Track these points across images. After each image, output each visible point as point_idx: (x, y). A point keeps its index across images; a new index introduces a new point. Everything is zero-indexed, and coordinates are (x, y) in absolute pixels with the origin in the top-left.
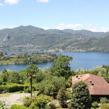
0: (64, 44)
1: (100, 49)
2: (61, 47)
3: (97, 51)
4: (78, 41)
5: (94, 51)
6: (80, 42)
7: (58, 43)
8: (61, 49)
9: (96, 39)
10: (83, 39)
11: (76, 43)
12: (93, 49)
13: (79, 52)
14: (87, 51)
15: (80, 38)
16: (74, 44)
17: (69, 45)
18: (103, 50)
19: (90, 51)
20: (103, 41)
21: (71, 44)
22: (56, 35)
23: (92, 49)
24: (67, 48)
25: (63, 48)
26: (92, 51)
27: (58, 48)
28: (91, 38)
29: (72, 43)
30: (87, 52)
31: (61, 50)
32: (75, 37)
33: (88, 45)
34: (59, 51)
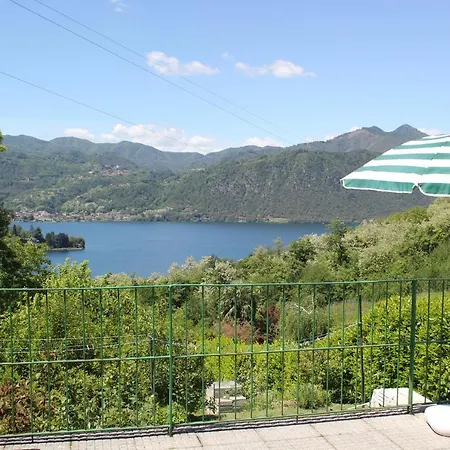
0: (55, 192)
1: (188, 211)
2: (43, 203)
3: (178, 218)
4: (106, 183)
5: (165, 218)
6: (115, 187)
7: (28, 187)
8: (42, 209)
9: (172, 175)
10: (126, 173)
11: (99, 188)
12: (164, 210)
13: (112, 221)
14: (140, 220)
15: (117, 171)
16: (92, 191)
17: (71, 198)
18: (199, 216)
19: (151, 219)
20: (200, 184)
21: (80, 192)
22: (22, 156)
23: (159, 212)
24: (65, 206)
25: (52, 207)
26: (158, 220)
27: (31, 205)
28: (154, 170)
29: (86, 190)
30: (142, 221)
31: (42, 215)
32: (97, 167)
33: (143, 198)
34: (32, 219)
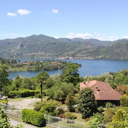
0: (74, 52)
1: (108, 56)
2: (71, 55)
3: (105, 58)
4: (86, 50)
5: (101, 59)
6: (89, 51)
7: (68, 51)
8: (71, 56)
9: (103, 47)
10: (92, 47)
11: (85, 51)
12: (101, 56)
13: (88, 59)
14: (95, 59)
15: (89, 46)
16: (83, 52)
17: (78, 53)
18: (111, 58)
19: (98, 59)
20: (111, 50)
21: (80, 52)
22: (66, 43)
23: (100, 57)
24: (76, 56)
25: (73, 56)
26: (100, 59)
27: (68, 55)
28: (99, 46)
29: (82, 51)
30: (96, 59)
31: (71, 58)
32: (84, 45)
33: (96, 53)
34: (69, 59)
